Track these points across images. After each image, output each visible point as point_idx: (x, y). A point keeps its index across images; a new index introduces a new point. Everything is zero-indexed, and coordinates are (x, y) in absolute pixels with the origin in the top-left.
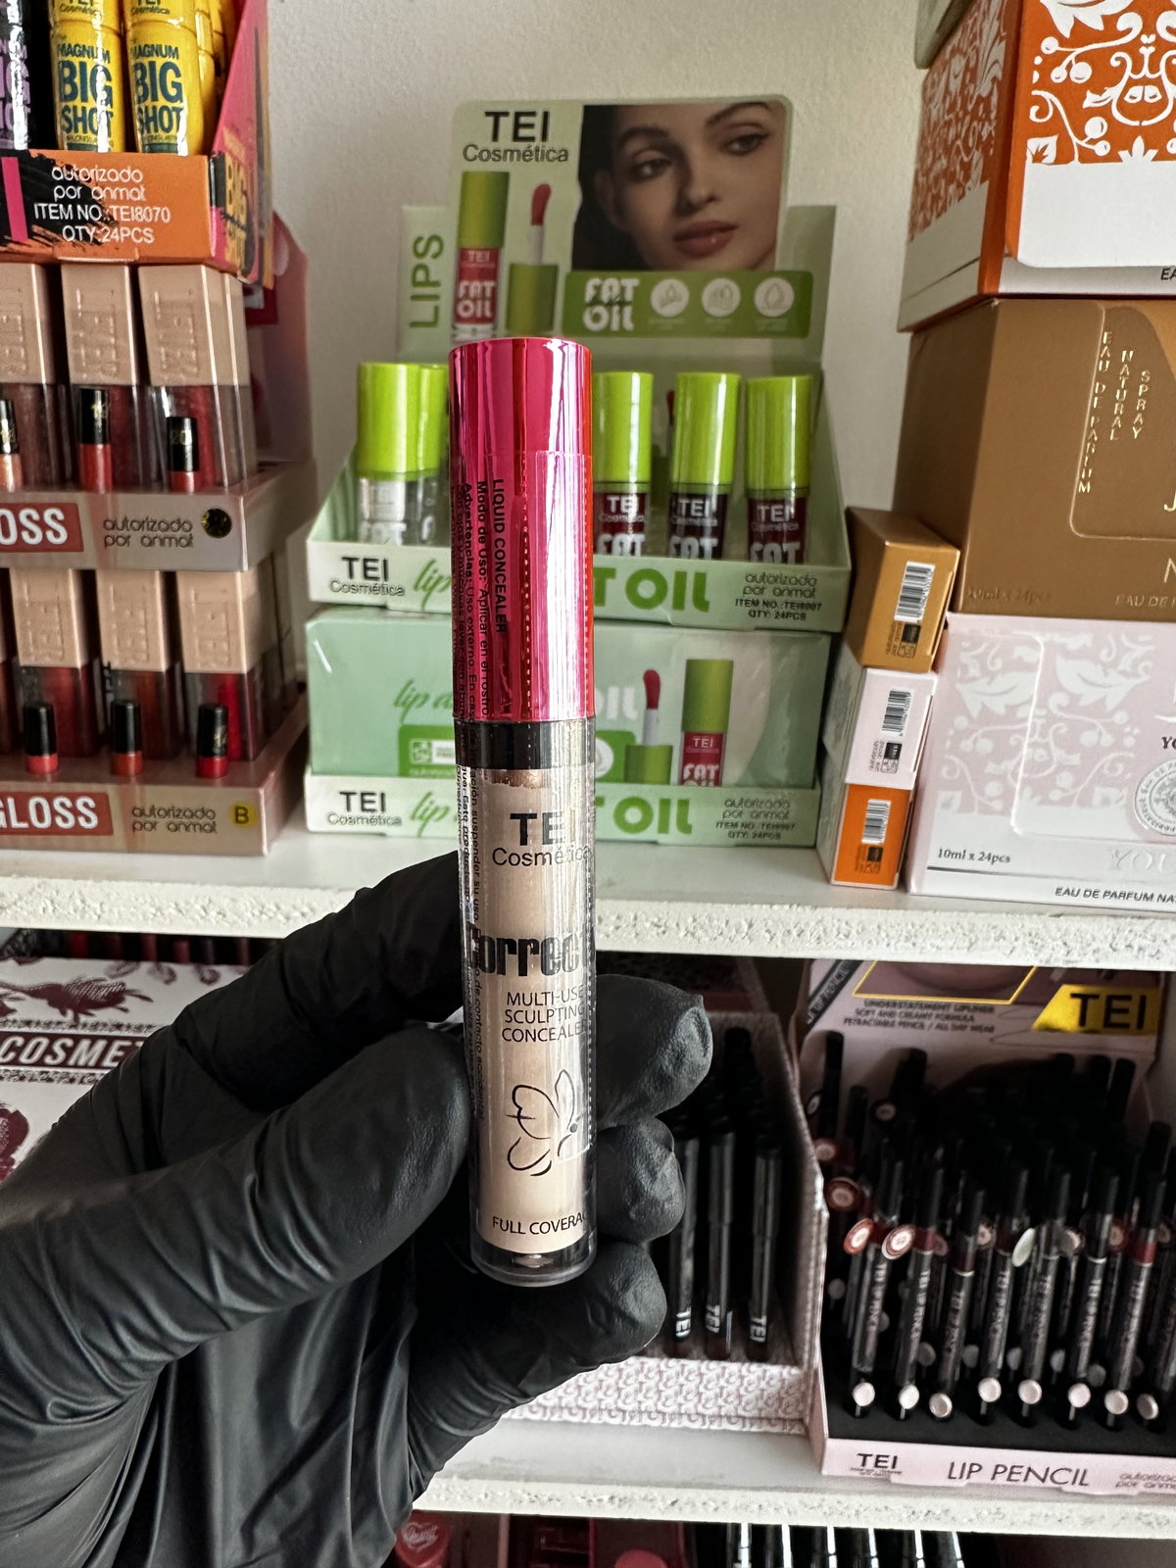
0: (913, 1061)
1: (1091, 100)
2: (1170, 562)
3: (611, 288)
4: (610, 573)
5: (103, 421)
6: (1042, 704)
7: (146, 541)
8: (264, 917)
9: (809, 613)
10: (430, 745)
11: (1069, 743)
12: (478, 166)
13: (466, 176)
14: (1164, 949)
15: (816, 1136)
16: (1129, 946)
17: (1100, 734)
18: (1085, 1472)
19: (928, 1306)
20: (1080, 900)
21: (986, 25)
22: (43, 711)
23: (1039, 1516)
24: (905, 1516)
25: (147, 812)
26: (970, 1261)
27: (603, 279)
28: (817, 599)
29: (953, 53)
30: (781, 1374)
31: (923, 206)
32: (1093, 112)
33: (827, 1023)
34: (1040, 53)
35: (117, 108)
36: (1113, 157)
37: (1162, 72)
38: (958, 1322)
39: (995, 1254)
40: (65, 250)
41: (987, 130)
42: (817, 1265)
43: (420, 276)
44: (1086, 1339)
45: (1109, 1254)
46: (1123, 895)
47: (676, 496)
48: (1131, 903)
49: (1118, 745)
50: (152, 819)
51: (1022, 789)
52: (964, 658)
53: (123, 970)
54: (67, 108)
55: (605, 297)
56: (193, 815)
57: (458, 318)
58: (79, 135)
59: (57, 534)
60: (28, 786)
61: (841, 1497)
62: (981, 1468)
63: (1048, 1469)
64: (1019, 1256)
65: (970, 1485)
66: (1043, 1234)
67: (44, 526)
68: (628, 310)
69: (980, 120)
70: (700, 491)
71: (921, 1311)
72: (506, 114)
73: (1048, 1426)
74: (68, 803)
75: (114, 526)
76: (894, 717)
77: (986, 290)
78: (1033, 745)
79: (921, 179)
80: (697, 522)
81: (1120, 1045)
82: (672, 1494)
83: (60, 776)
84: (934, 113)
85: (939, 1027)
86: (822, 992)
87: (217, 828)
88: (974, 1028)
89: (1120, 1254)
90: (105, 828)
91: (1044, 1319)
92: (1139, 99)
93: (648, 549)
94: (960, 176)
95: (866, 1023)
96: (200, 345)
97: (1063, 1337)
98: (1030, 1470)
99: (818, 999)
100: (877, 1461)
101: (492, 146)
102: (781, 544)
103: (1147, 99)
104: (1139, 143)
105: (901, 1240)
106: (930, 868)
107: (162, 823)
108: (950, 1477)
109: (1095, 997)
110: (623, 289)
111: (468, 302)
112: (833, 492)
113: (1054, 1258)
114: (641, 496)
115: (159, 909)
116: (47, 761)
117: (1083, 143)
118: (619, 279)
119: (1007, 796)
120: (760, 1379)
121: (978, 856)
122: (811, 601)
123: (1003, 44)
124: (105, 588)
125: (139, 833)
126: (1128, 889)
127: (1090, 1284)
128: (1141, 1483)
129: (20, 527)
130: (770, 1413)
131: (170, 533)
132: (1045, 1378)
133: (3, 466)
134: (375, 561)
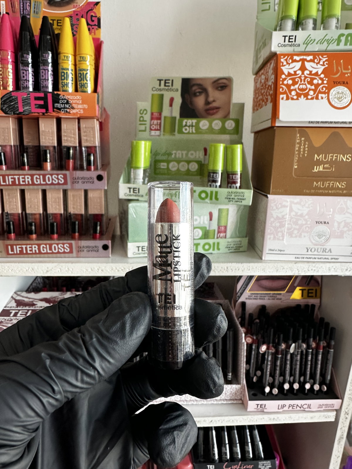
0: (263, 309)
1: (292, 88)
2: (315, 183)
3: (189, 122)
5: (72, 155)
6: (290, 215)
7: (83, 182)
8: (113, 271)
9: (243, 201)
11: (296, 223)
12: (156, 93)
14: (319, 270)
15: (242, 326)
16: (312, 270)
17: (302, 221)
18: (310, 404)
19: (271, 365)
20: (300, 260)
21: (270, 71)
22: (55, 224)
24: (268, 420)
26: (280, 353)
28: (244, 197)
29: (262, 74)
30: (236, 387)
31: (256, 106)
32: (293, 90)
33: (242, 299)
34: (281, 78)
35: (74, 82)
36: (297, 99)
37: (306, 82)
38: (278, 368)
39: (286, 351)
40: (62, 115)
41: (271, 92)
42: (244, 357)
44: (308, 371)
45: (312, 349)
46: (310, 258)
48: (311, 260)
49: (306, 224)
50: (83, 249)
51: (286, 235)
52: (272, 205)
53: (63, 294)
54: (63, 82)
55: (188, 124)
56: (93, 248)
58: (65, 88)
59: (61, 181)
60: (53, 242)
61: (253, 416)
62: (286, 406)
64: (292, 350)
65: (283, 411)
66: (297, 345)
67: (58, 179)
68: (194, 128)
69: (269, 90)
70: (216, 172)
71: (269, 367)
73: (301, 395)
74: (62, 246)
75: (75, 179)
77: (273, 125)
78: (288, 224)
79: (255, 100)
80: (215, 179)
81: (312, 301)
82: (211, 419)
83: (59, 239)
84: (258, 86)
85: (269, 299)
86: (240, 292)
87: (98, 251)
88: (277, 299)
89: (315, 350)
90: (71, 252)
91: (298, 367)
92: (302, 87)
94: (265, 101)
95: (251, 299)
96: (94, 137)
97: (303, 373)
98: (297, 405)
99: (239, 294)
100: (261, 406)
103: (304, 88)
104: (302, 96)
105: (264, 348)
106: (267, 254)
107: (85, 250)
108: (279, 409)
109: (305, 290)
110: (192, 123)
111: (154, 126)
113: (300, 350)
115: (87, 270)
116: (55, 236)
117: (291, 96)
119: (283, 236)
120: (231, 389)
121: (277, 250)
122: (242, 198)
123: (274, 75)
124: (70, 194)
125: (79, 253)
126: (311, 256)
127: (308, 357)
128: (324, 407)
129: (53, 179)
130: (233, 398)
131: (88, 180)
132: (299, 383)
133: (47, 165)
134: (136, 188)
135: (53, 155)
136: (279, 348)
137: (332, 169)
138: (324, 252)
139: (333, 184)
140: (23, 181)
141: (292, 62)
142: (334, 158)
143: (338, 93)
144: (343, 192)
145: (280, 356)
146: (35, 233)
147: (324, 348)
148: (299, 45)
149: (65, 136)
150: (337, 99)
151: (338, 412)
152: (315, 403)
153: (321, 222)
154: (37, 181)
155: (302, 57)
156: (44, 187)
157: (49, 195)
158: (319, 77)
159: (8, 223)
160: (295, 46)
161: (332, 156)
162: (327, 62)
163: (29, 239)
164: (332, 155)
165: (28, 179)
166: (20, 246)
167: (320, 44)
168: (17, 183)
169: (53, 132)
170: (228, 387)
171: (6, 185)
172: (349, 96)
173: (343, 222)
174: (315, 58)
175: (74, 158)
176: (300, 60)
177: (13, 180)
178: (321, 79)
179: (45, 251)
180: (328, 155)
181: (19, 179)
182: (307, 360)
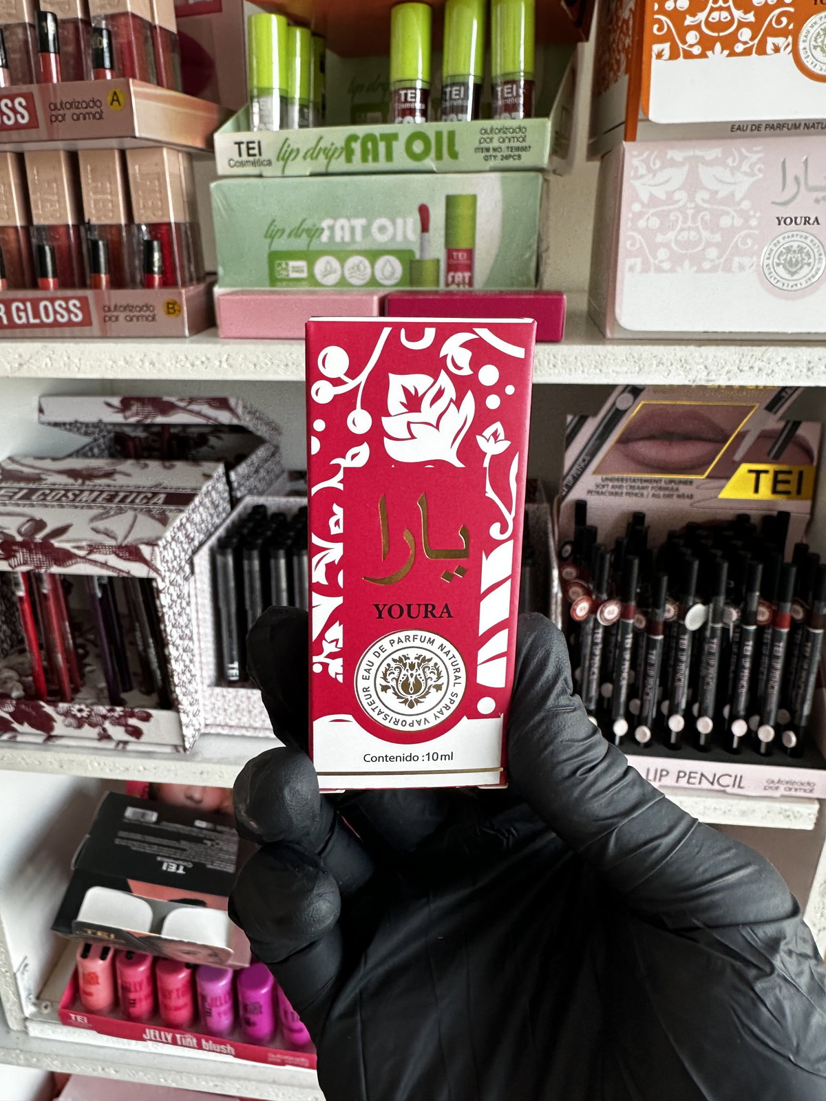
4: (398, 135)
10: (287, 264)
16: (752, 368)
18: (741, 777)
19: (632, 661)
22: (48, 249)
23: (709, 809)
25: (112, 308)
26: (661, 628)
33: (577, 494)
39: (677, 625)
44: (743, 686)
45: (761, 630)
49: (745, 226)
50: (115, 314)
56: (141, 309)
60: (39, 295)
62: (668, 773)
63: (715, 775)
64: (693, 622)
66: (711, 610)
70: (461, 81)
71: (627, 665)
73: (718, 751)
74: (64, 305)
85: (654, 495)
86: (572, 473)
87: (157, 317)
88: (679, 496)
89: (770, 631)
90: (86, 322)
91: (713, 671)
95: (603, 493)
97: (726, 694)
98: (702, 775)
99: (569, 478)
105: (611, 612)
107: (122, 316)
109: (766, 472)
113: (719, 626)
116: (51, 281)
124: (85, 168)
125: (108, 324)
127: (745, 646)
128: (782, 787)
132: (717, 719)
134: (253, 142)
136: (656, 614)
145: (660, 637)
147: (794, 625)
152: (755, 774)
179: (24, 320)
182: (740, 655)
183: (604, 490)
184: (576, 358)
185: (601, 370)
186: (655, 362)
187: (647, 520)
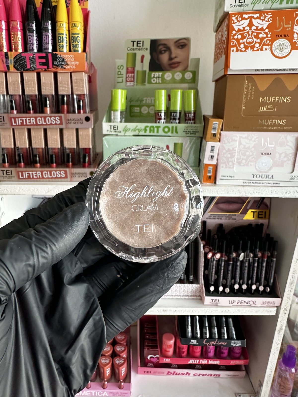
0: (220, 226)
1: (241, 41)
2: (260, 121)
3: (157, 75)
4: (160, 127)
5: (66, 101)
6: (239, 147)
7: (74, 123)
9: (196, 133)
11: (244, 154)
12: (130, 52)
13: (128, 54)
14: (263, 192)
16: (257, 192)
17: (249, 153)
18: (255, 301)
19: (224, 269)
20: (248, 184)
21: (224, 28)
22: (54, 156)
23: (247, 311)
24: (221, 312)
25: (74, 173)
26: (232, 260)
27: (155, 73)
28: (198, 131)
30: (196, 286)
31: (216, 58)
32: (242, 43)
33: (203, 219)
34: (232, 33)
35: (68, 44)
36: (245, 51)
37: (253, 37)
38: (230, 272)
39: (237, 259)
40: (59, 70)
41: (225, 46)
43: (119, 73)
44: (254, 276)
45: (259, 259)
47: (171, 113)
48: (257, 184)
49: (252, 155)
50: (75, 175)
51: (236, 164)
52: (225, 139)
54: (59, 44)
55: (156, 76)
56: (83, 174)
57: (127, 81)
58: (61, 49)
59: (58, 122)
60: (52, 169)
61: (208, 308)
62: (235, 301)
64: (241, 258)
65: (233, 305)
66: (246, 254)
67: (55, 120)
68: (160, 79)
69: (224, 44)
70: (176, 111)
71: (222, 271)
72: (135, 42)
73: (248, 294)
74: (59, 172)
75: (69, 120)
76: (212, 151)
77: (226, 73)
78: (238, 155)
79: (215, 54)
80: (175, 117)
81: (261, 221)
82: (175, 309)
83: (57, 167)
84: (217, 42)
85: (225, 219)
87: (87, 176)
90: (66, 177)
91: (246, 271)
92: (249, 41)
93: (167, 122)
94: (221, 53)
96: (83, 87)
98: (245, 301)
100: (215, 301)
101: (133, 48)
102: (191, 121)
103: (251, 41)
104: (250, 48)
105: (218, 256)
107: (77, 176)
108: (229, 304)
109: (256, 212)
110: (159, 75)
111: (129, 78)
112: (200, 112)
113: (248, 259)
114: (165, 113)
116: (54, 165)
117: (240, 49)
118: (158, 73)
119: (233, 165)
120: (192, 287)
121: (228, 176)
122: (196, 131)
123: (227, 32)
124: (65, 133)
125: (73, 178)
126: (256, 182)
127: (255, 264)
128: (266, 303)
129: (51, 121)
130: (194, 294)
131: (79, 121)
132: (247, 284)
133: (47, 109)
134: (115, 126)
135: (52, 102)
136: (231, 256)
137: (275, 109)
138: (267, 178)
139: (275, 121)
140: (29, 122)
141: (241, 20)
142: (276, 100)
143: (280, 44)
144: (283, 128)
146: (39, 163)
147: (268, 257)
148: (248, 5)
149: (60, 86)
150: (279, 50)
151: (278, 308)
152: (259, 300)
153: (265, 154)
154: (40, 122)
155: (250, 15)
156: (45, 127)
157: (49, 133)
158: (265, 31)
159: (19, 155)
160: (244, 6)
161: (275, 99)
162: (271, 19)
163: (35, 167)
164: (275, 97)
165: (33, 121)
166: (28, 172)
167: (266, 3)
168: (25, 123)
169: (51, 84)
170: (189, 285)
171: (16, 125)
172: (289, 47)
173: (284, 153)
174: (261, 15)
175: (68, 104)
176: (249, 17)
177: (21, 121)
178: (265, 33)
179: (47, 176)
180: (271, 98)
181: (26, 120)
182: (254, 267)
183: (211, 218)
184: (211, 190)
185: (217, 193)
186: (232, 191)
187: (224, 226)
